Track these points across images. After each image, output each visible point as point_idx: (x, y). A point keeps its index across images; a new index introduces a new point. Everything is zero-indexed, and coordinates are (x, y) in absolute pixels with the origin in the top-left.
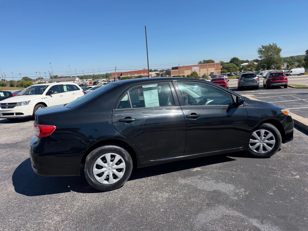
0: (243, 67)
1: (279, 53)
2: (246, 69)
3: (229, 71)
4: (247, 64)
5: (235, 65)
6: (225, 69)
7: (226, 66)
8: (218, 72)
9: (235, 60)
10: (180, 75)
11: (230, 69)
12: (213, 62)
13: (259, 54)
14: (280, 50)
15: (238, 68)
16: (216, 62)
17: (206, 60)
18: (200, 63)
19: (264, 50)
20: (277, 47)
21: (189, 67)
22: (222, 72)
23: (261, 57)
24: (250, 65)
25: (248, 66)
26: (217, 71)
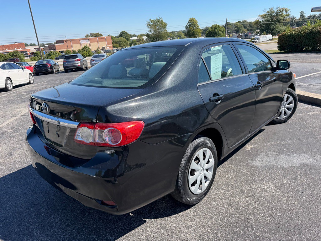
0: (133, 41)
1: (165, 27)
2: (135, 43)
3: (120, 46)
4: (135, 38)
5: (125, 40)
6: (116, 43)
7: (117, 40)
8: (110, 47)
9: (124, 33)
10: (69, 49)
11: (121, 44)
12: (101, 35)
13: (149, 28)
14: (166, 25)
15: (128, 42)
16: (104, 36)
17: (93, 33)
18: (87, 36)
19: (152, 24)
20: (163, 21)
21: (78, 41)
22: (114, 47)
23: (150, 31)
24: (139, 39)
25: (138, 41)
26: (108, 45)
